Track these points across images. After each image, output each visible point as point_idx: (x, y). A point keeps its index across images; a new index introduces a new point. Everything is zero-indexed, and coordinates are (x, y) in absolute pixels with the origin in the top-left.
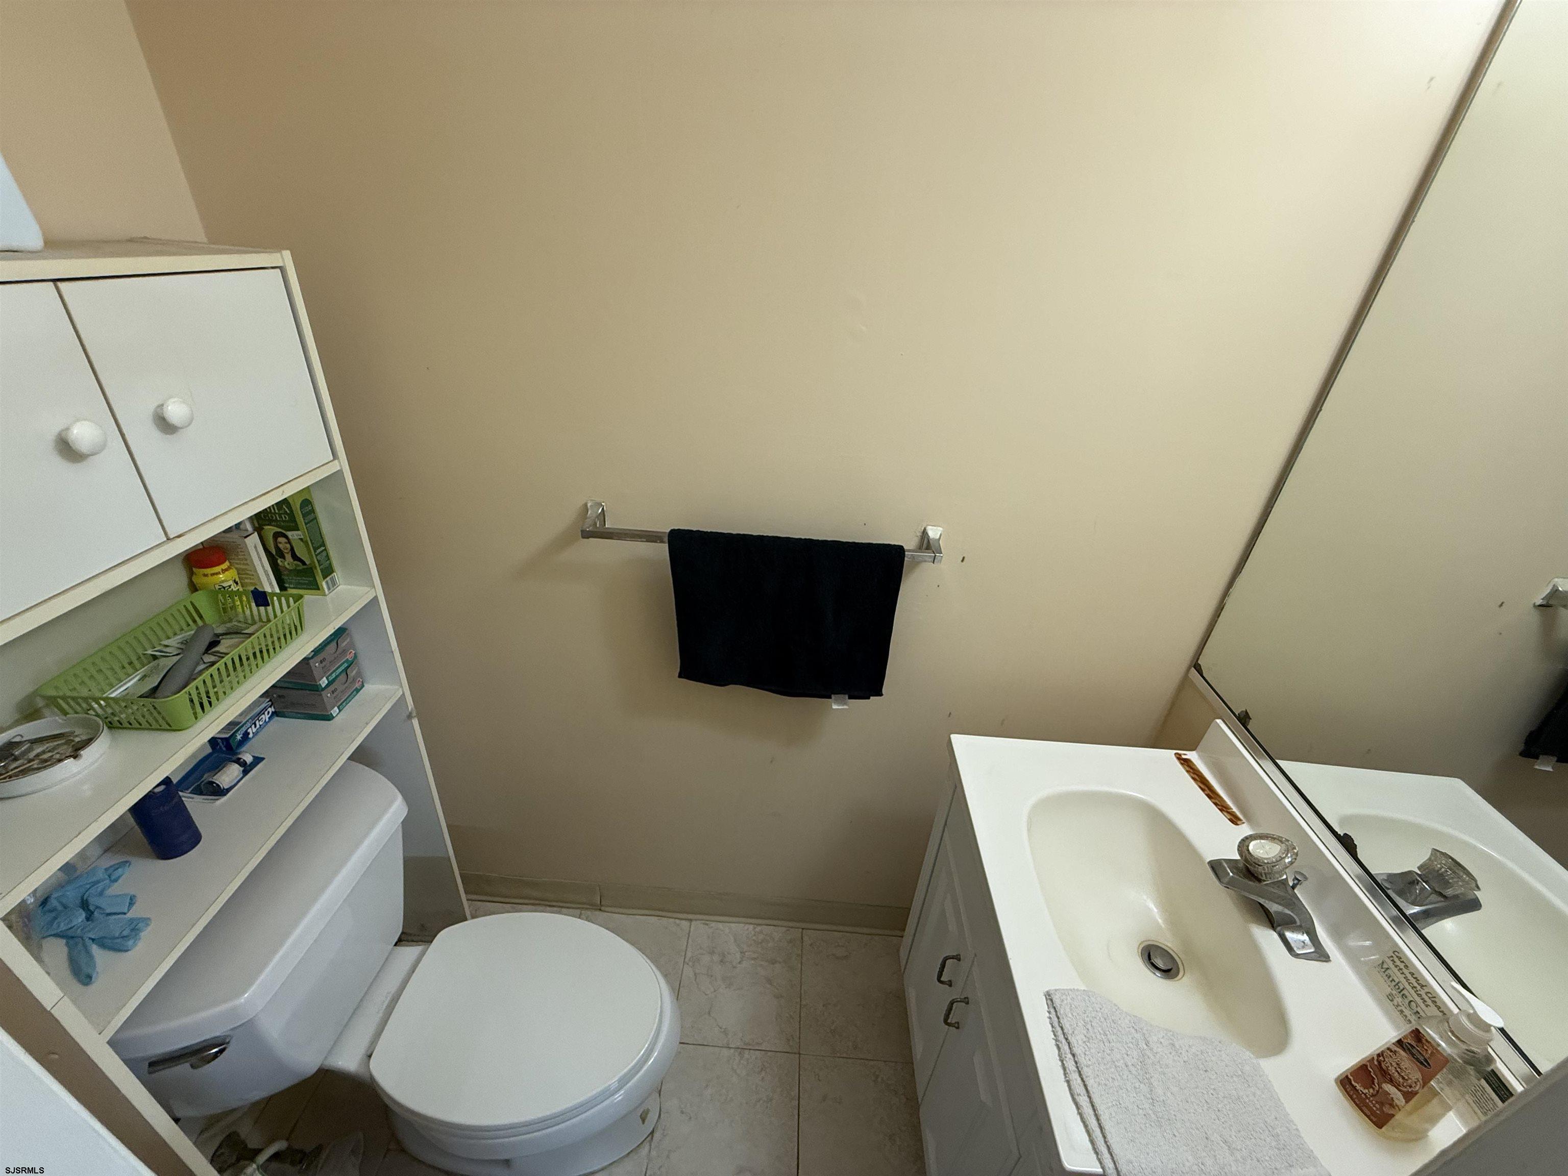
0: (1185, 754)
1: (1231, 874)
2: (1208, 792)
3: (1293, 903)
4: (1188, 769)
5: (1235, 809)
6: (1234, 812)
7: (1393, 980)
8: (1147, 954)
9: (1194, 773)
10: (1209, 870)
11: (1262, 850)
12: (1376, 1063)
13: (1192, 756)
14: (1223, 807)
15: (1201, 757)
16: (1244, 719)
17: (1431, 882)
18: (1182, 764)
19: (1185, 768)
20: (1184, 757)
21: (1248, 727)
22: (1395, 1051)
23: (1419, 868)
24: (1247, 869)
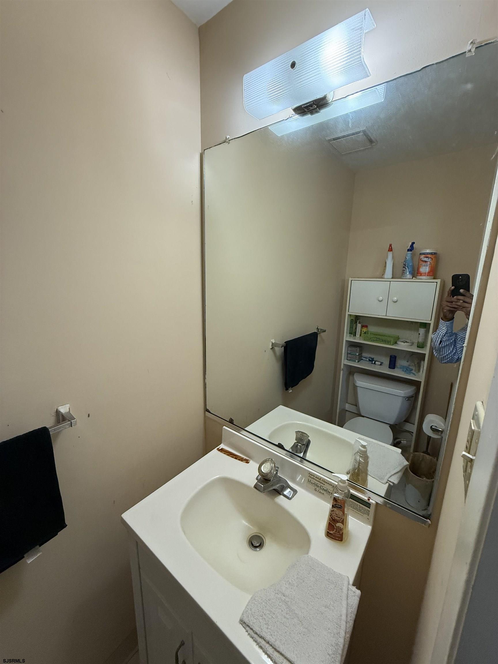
0: (220, 447)
1: (263, 486)
2: (235, 457)
3: (280, 480)
4: (224, 452)
5: (245, 457)
6: (245, 458)
7: (313, 483)
8: (251, 543)
9: (227, 453)
10: (255, 490)
11: (266, 469)
12: (331, 519)
13: (222, 446)
14: (241, 459)
15: (225, 445)
16: (231, 421)
17: (300, 442)
18: (221, 452)
19: (222, 453)
20: (220, 448)
21: (234, 424)
22: (333, 510)
23: (296, 440)
24: (264, 479)
